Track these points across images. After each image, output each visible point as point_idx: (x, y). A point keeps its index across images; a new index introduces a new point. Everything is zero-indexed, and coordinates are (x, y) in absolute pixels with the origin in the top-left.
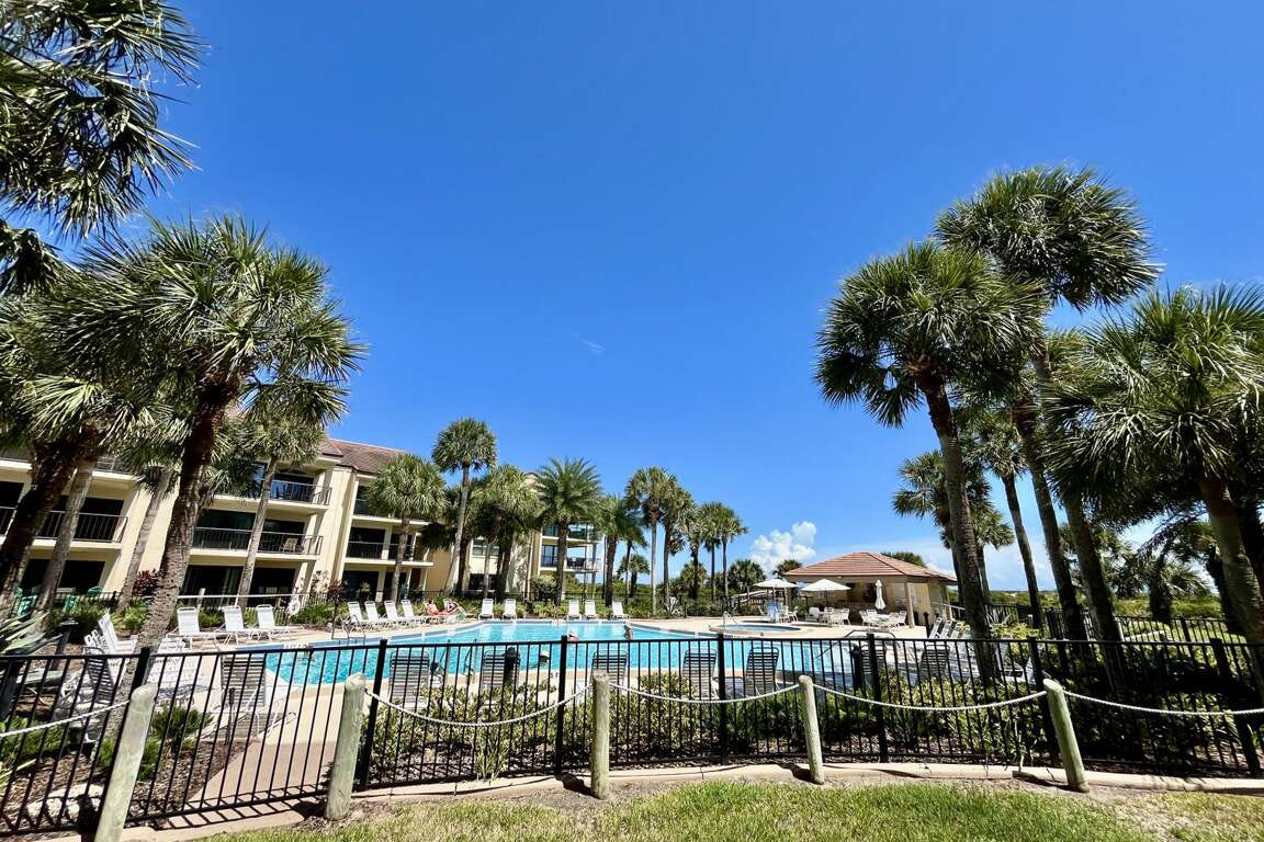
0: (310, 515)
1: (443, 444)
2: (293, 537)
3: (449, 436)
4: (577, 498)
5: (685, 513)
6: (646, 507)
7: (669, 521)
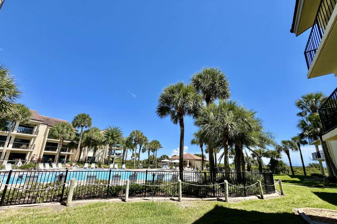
0: (32, 138)
1: (75, 120)
2: (25, 144)
3: (77, 118)
4: (115, 137)
5: (145, 142)
6: (135, 140)
7: (141, 144)
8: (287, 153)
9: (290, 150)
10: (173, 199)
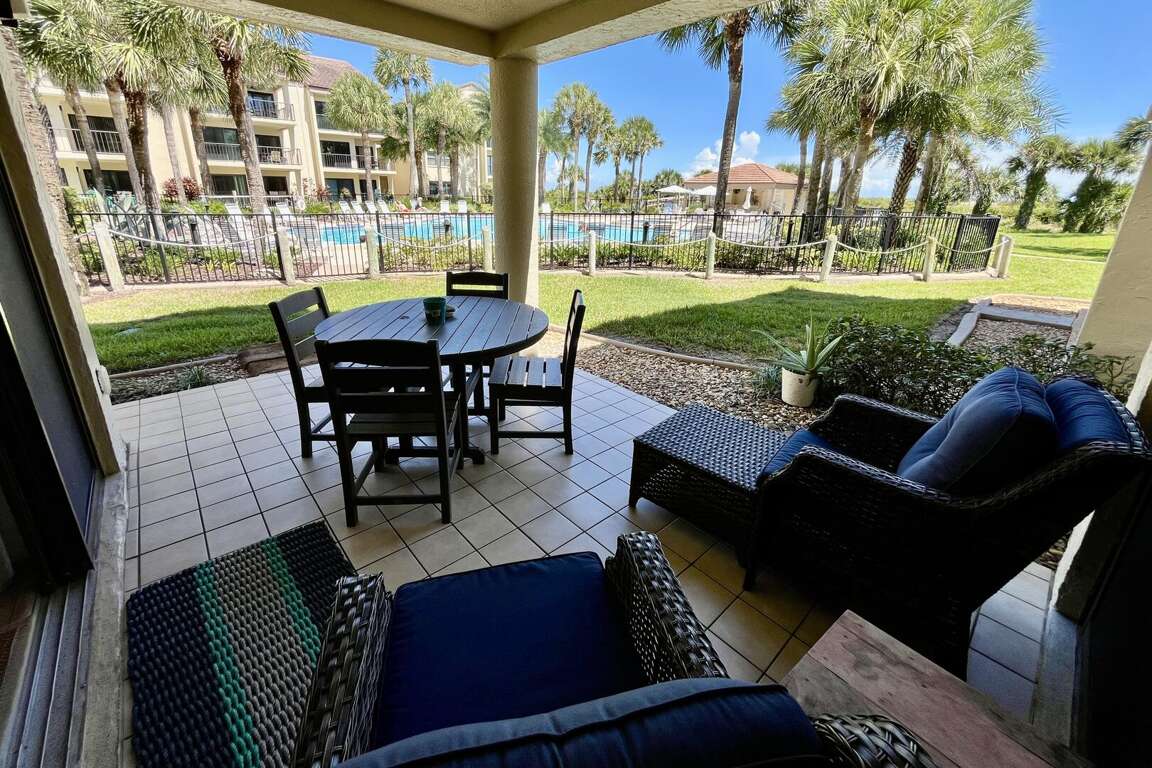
1: (381, 61)
2: (274, 149)
5: (604, 127)
6: (571, 122)
7: (591, 135)
10: (693, 276)
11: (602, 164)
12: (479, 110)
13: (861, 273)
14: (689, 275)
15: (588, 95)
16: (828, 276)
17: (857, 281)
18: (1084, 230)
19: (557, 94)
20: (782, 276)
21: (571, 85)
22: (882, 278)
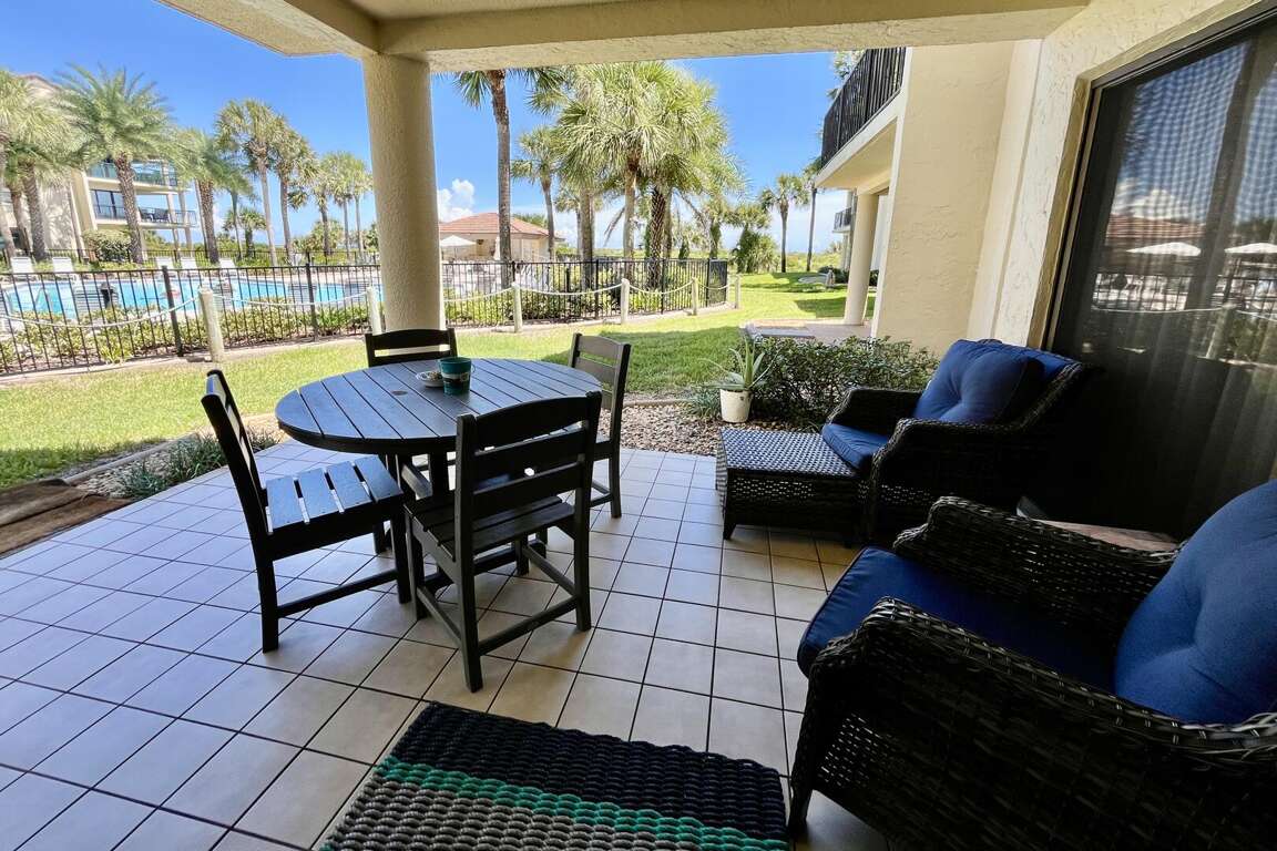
4: (137, 129)
5: (302, 161)
6: (249, 152)
7: (283, 170)
8: (784, 210)
9: (791, 204)
10: (501, 332)
11: (301, 208)
12: (74, 118)
13: (649, 313)
14: (496, 331)
15: (272, 118)
16: (627, 317)
17: (649, 320)
18: (749, 271)
19: (221, 110)
20: (586, 322)
21: (244, 103)
22: (667, 316)
